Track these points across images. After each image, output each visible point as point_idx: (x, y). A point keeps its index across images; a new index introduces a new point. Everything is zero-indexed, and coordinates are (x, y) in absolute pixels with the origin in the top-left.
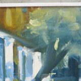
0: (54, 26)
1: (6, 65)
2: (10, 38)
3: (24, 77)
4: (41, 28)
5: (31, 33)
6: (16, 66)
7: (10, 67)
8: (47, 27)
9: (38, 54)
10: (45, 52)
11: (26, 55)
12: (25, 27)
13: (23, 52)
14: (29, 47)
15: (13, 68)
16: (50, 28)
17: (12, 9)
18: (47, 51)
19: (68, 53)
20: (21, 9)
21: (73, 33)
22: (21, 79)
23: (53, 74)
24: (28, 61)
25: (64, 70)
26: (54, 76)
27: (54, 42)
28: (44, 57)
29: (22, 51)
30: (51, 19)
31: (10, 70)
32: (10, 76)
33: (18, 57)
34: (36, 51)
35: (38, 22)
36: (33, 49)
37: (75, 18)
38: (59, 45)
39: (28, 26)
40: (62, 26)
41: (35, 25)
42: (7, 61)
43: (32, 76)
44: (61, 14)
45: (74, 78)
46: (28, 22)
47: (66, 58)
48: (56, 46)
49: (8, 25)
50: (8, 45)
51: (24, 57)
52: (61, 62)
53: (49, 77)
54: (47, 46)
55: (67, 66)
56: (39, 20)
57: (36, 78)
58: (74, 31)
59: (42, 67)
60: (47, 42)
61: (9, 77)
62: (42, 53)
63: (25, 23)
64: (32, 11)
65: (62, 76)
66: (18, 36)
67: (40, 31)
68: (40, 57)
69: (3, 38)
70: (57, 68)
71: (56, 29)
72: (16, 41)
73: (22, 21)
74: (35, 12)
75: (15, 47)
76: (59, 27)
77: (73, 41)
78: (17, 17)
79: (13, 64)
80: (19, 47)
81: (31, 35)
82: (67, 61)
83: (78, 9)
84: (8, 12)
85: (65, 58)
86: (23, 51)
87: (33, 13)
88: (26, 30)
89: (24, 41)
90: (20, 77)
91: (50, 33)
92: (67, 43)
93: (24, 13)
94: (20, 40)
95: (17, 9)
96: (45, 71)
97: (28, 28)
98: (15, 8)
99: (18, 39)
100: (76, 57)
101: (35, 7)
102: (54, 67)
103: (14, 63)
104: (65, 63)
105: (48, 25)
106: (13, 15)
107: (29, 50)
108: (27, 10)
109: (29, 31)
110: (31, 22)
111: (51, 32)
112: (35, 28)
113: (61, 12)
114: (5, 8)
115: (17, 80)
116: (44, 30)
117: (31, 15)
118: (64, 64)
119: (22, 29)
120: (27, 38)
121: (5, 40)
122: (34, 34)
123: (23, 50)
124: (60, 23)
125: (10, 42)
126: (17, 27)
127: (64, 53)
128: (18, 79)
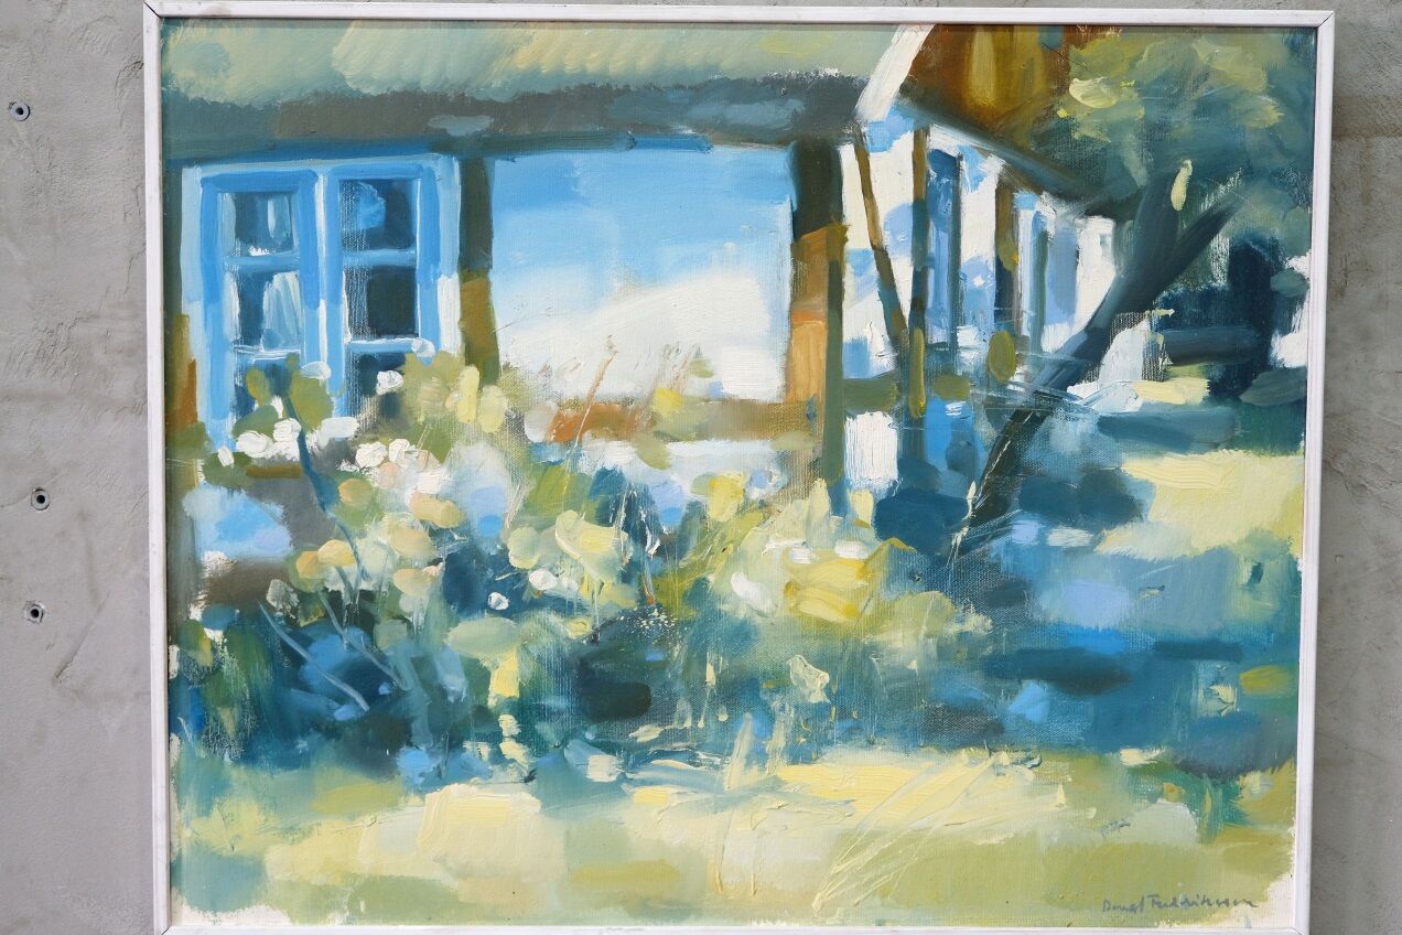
0: (1173, 106)
1: (963, 269)
2: (986, 154)
3: (1039, 323)
4: (1114, 117)
5: (1076, 136)
6: (1004, 278)
7: (981, 282)
8: (1142, 112)
9: (1102, 226)
10: (1132, 218)
11: (1051, 230)
12: (1051, 111)
13: (1037, 218)
14: (1062, 195)
15: (992, 283)
16: (1156, 114)
17: (1000, 34)
18: (1139, 211)
19: (1229, 226)
20: (1035, 36)
21: (1251, 141)
22: (1026, 332)
23: (1164, 312)
24: (1056, 256)
25: (1211, 294)
26: (1164, 325)
27: (1172, 177)
28: (1128, 237)
29: (1031, 214)
30: (1163, 79)
31: (979, 292)
32: (980, 318)
33: (1015, 239)
34: (1090, 213)
35: (1104, 89)
36: (1083, 206)
37: (1263, 76)
38: (1193, 191)
39: (1063, 105)
40: (1205, 108)
41: (1092, 104)
42: (967, 254)
43: (1071, 323)
44: (1202, 56)
45: (1252, 333)
46: (1063, 88)
47: (1221, 245)
48: (1178, 194)
49: (980, 101)
50: (976, 186)
51: (1042, 239)
52: (1197, 263)
53: (1144, 325)
54: (1138, 194)
55: (1221, 282)
56: (1108, 82)
57: (1090, 329)
58: (1256, 130)
59: (1117, 281)
60: (1140, 175)
61: (975, 322)
62: (1119, 222)
63: (1052, 93)
64: (1080, 44)
65: (1199, 322)
66: (1020, 150)
67: (1113, 129)
68: (1109, 240)
69: (953, 153)
70: (1179, 288)
71: (1183, 122)
72: (1011, 168)
73: (1039, 84)
74: (1092, 50)
75: (1004, 193)
76: (1196, 114)
77: (1250, 174)
78: (1018, 66)
79: (992, 268)
80: (1023, 196)
81: (1076, 144)
82: (1224, 261)
83: (1274, 36)
84: (982, 46)
85: (1214, 243)
86: (1040, 211)
87: (1085, 53)
88: (1052, 124)
89: (1042, 171)
90: (1019, 324)
91: (1156, 138)
92: (1225, 182)
93: (1050, 51)
94: (1028, 164)
95: (1018, 35)
96: (1128, 303)
97: (1062, 113)
98: (1009, 27)
99: (1016, 158)
100: (1260, 242)
101: (1096, 28)
102: (1166, 282)
103: (999, 263)
104: (1214, 265)
105: (1146, 104)
106: (1004, 56)
107: (1063, 209)
108: (1059, 36)
109: (1067, 127)
110: (1077, 89)
111: (1158, 135)
112: (1093, 113)
113: (1204, 49)
114: (969, 28)
115: (1006, 334)
116: (1129, 123)
117: (1079, 60)
118: (1209, 272)
119: (1039, 120)
120: (1057, 156)
121: (964, 164)
122: (1087, 140)
123: (1039, 207)
124: (1195, 96)
125: (983, 174)
126: (1015, 111)
127: (1211, 224)
128: (1014, 331)
